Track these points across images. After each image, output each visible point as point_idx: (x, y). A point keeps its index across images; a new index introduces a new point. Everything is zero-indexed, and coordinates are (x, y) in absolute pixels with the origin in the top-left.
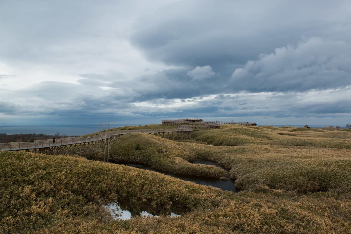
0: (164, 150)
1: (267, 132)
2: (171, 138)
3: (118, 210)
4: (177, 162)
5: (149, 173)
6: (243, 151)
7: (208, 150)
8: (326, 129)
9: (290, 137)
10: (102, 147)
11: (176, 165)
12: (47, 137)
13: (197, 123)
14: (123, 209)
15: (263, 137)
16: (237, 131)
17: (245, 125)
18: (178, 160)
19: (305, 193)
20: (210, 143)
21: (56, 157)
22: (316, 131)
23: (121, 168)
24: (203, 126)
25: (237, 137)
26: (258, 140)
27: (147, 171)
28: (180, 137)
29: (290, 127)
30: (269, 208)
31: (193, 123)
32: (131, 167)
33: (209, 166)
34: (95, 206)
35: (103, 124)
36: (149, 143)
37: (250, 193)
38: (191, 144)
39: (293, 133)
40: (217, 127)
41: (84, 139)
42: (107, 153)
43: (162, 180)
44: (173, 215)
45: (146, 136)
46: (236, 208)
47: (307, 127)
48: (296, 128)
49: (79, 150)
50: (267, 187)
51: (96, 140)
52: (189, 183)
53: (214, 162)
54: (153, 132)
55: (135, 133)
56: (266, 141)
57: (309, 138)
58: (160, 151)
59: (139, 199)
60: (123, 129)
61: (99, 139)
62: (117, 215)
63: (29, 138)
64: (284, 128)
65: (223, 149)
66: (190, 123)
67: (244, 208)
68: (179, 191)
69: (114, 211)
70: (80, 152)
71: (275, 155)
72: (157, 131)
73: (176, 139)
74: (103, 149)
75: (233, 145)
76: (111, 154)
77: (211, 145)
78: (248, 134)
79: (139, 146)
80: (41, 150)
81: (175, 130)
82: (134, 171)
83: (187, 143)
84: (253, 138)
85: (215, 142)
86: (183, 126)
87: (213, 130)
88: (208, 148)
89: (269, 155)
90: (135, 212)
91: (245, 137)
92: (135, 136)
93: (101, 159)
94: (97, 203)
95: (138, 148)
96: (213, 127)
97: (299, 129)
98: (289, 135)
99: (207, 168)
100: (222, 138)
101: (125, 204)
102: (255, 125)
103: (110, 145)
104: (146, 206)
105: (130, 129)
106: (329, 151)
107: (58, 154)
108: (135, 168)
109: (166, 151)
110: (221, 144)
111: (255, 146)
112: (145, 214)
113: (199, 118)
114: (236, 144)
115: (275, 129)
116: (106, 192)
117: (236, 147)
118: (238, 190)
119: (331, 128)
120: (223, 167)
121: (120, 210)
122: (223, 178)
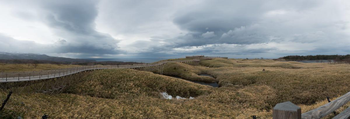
0: (187, 70)
1: (232, 61)
2: (190, 64)
3: (167, 95)
4: (193, 75)
5: (180, 80)
6: (222, 70)
7: (207, 69)
8: (254, 59)
9: (241, 63)
10: (160, 68)
11: (192, 76)
12: (137, 63)
13: (202, 57)
14: (169, 94)
15: (230, 63)
16: (219, 61)
17: (223, 58)
18: (193, 74)
19: (246, 85)
20: (208, 66)
21: (141, 71)
22: (250, 60)
23: (167, 78)
24: (205, 59)
25: (219, 63)
26: (228, 65)
27: (179, 79)
28: (194, 64)
29: (241, 59)
30: (232, 92)
31: (200, 57)
32: (171, 77)
33: (207, 77)
34: (157, 93)
35: (160, 58)
36: (180, 67)
37: (225, 87)
38: (199, 67)
39: (242, 61)
40: (211, 59)
41: (152, 65)
42: (162, 71)
43: (186, 83)
44: (191, 98)
45: (179, 63)
46: (219, 94)
47: (247, 59)
48: (243, 59)
49: (150, 69)
50: (232, 85)
51: (157, 65)
52: (198, 84)
53: (210, 75)
54: (182, 61)
55: (174, 62)
56: (232, 65)
57: (248, 63)
58: (185, 70)
59: (175, 91)
60: (169, 60)
61: (158, 65)
62: (166, 97)
63: (131, 63)
64: (239, 59)
65: (213, 69)
66: (198, 57)
67: (222, 93)
68: (194, 88)
69: (165, 95)
70: (151, 70)
71: (235, 71)
72: (184, 61)
73: (192, 65)
74: (160, 69)
75: (217, 67)
76: (163, 71)
77: (208, 67)
78: (224, 62)
79: (175, 68)
80: (136, 68)
81: (192, 61)
82: (173, 79)
83: (197, 67)
84: (226, 64)
85: (210, 66)
86: (195, 59)
87: (210, 61)
88: (207, 68)
89: (233, 71)
90: (174, 96)
91: (223, 63)
92: (174, 63)
93: (159, 74)
94: (158, 91)
95: (175, 69)
96: (209, 59)
97: (244, 60)
98: (240, 62)
99: (206, 77)
100: (213, 64)
101: (169, 92)
102: (227, 58)
103: (163, 68)
104: (179, 94)
105: (171, 60)
106: (255, 68)
107: (142, 70)
108: (174, 78)
109: (188, 70)
110: (212, 67)
111: (226, 67)
112: (178, 97)
113: (202, 55)
114: (219, 67)
115: (236, 60)
116: (162, 87)
117: (219, 68)
118: (220, 86)
119: (256, 59)
120: (213, 77)
121: (168, 95)
122: (213, 81)
